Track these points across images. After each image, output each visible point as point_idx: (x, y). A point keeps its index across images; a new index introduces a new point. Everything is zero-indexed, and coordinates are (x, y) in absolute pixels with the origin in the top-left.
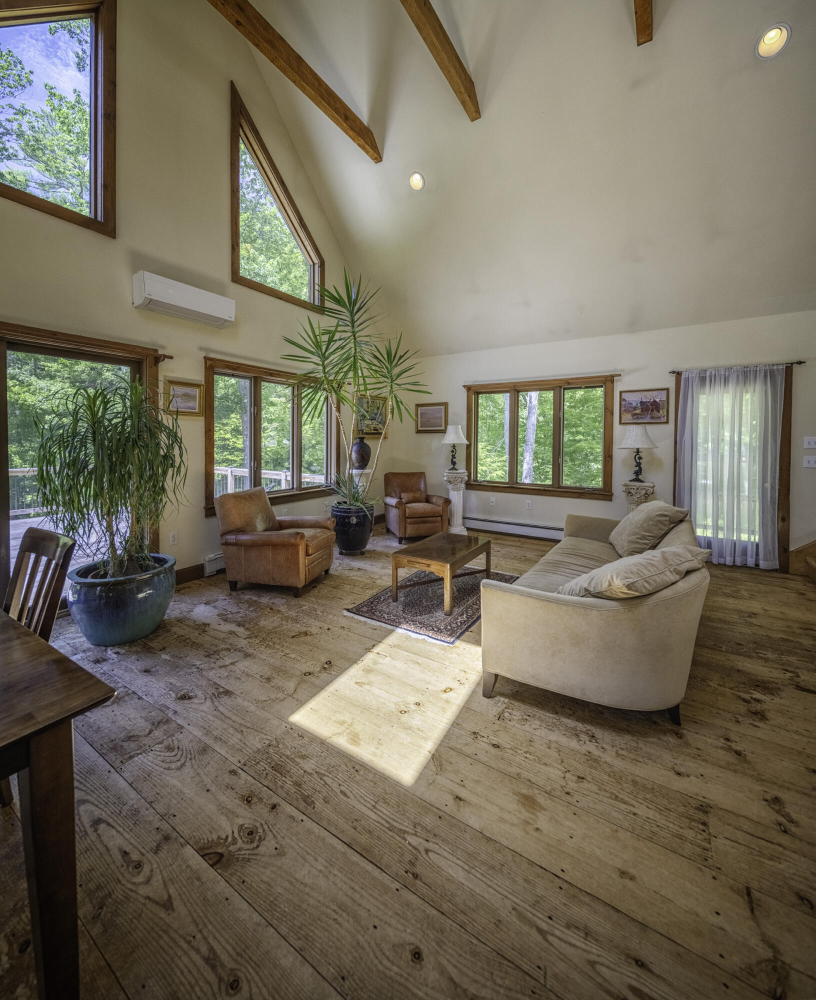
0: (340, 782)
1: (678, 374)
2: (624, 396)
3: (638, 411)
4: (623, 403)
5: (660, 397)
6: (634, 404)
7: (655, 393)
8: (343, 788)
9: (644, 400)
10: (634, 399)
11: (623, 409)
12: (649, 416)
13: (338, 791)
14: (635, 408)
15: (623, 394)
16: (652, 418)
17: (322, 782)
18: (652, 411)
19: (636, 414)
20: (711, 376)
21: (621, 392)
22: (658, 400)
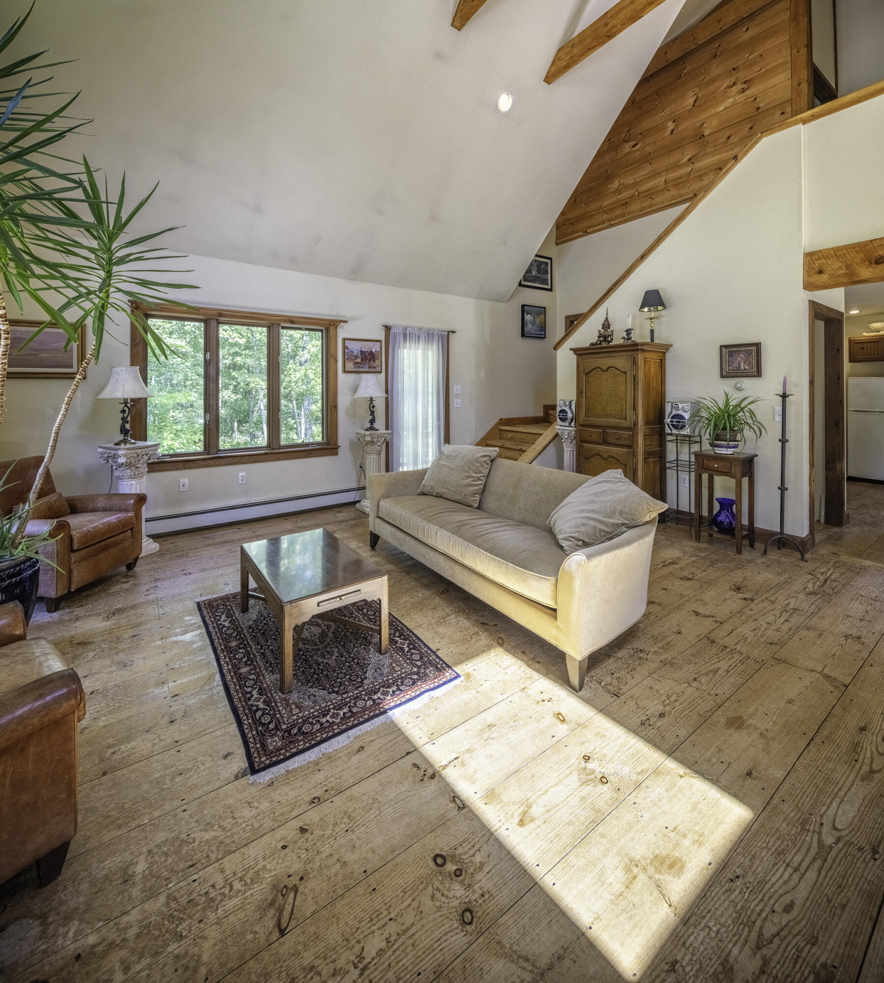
0: (768, 909)
1: (388, 328)
2: (347, 343)
3: (359, 360)
4: (346, 351)
5: (375, 348)
6: (356, 353)
7: (372, 343)
8: (778, 907)
9: (363, 350)
10: (355, 347)
11: (346, 357)
12: (367, 365)
13: (786, 918)
14: (356, 357)
15: (346, 341)
16: (370, 367)
17: (776, 941)
18: (370, 361)
19: (357, 363)
20: (410, 334)
21: (344, 340)
22: (374, 351)
